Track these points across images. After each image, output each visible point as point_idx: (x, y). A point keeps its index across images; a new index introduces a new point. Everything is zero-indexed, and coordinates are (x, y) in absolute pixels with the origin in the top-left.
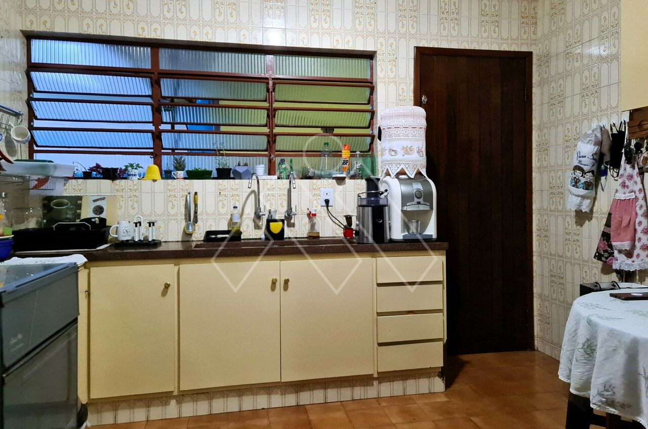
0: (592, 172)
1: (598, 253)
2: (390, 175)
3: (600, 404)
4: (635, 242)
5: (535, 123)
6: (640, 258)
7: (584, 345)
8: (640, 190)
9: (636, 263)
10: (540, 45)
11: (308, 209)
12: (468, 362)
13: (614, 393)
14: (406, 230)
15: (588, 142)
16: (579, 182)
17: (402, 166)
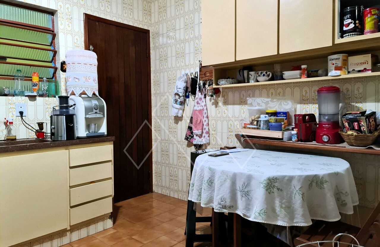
0: (183, 96)
1: (187, 137)
2: (74, 94)
3: (220, 209)
4: (203, 130)
5: (152, 69)
6: (205, 138)
7: (208, 181)
8: (205, 105)
9: (203, 140)
10: (153, 27)
11: (5, 119)
12: (121, 207)
13: (226, 202)
14: (87, 131)
15: (182, 81)
16: (177, 101)
17: (84, 89)
